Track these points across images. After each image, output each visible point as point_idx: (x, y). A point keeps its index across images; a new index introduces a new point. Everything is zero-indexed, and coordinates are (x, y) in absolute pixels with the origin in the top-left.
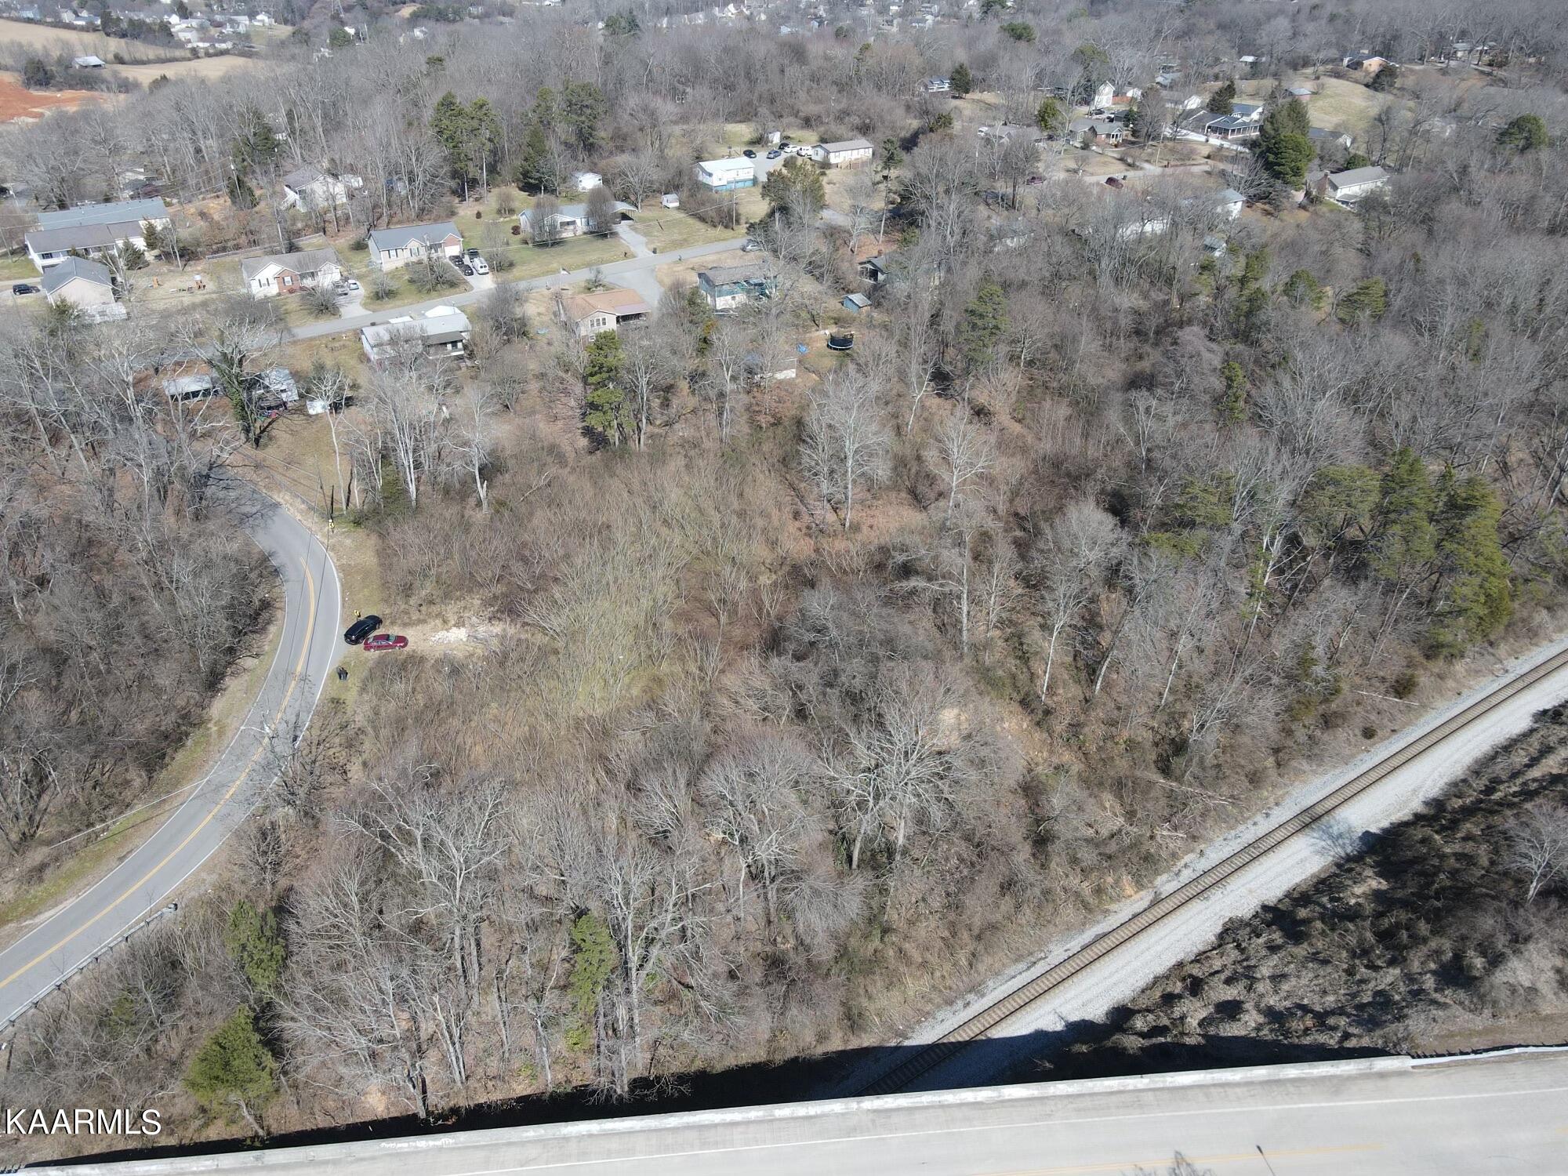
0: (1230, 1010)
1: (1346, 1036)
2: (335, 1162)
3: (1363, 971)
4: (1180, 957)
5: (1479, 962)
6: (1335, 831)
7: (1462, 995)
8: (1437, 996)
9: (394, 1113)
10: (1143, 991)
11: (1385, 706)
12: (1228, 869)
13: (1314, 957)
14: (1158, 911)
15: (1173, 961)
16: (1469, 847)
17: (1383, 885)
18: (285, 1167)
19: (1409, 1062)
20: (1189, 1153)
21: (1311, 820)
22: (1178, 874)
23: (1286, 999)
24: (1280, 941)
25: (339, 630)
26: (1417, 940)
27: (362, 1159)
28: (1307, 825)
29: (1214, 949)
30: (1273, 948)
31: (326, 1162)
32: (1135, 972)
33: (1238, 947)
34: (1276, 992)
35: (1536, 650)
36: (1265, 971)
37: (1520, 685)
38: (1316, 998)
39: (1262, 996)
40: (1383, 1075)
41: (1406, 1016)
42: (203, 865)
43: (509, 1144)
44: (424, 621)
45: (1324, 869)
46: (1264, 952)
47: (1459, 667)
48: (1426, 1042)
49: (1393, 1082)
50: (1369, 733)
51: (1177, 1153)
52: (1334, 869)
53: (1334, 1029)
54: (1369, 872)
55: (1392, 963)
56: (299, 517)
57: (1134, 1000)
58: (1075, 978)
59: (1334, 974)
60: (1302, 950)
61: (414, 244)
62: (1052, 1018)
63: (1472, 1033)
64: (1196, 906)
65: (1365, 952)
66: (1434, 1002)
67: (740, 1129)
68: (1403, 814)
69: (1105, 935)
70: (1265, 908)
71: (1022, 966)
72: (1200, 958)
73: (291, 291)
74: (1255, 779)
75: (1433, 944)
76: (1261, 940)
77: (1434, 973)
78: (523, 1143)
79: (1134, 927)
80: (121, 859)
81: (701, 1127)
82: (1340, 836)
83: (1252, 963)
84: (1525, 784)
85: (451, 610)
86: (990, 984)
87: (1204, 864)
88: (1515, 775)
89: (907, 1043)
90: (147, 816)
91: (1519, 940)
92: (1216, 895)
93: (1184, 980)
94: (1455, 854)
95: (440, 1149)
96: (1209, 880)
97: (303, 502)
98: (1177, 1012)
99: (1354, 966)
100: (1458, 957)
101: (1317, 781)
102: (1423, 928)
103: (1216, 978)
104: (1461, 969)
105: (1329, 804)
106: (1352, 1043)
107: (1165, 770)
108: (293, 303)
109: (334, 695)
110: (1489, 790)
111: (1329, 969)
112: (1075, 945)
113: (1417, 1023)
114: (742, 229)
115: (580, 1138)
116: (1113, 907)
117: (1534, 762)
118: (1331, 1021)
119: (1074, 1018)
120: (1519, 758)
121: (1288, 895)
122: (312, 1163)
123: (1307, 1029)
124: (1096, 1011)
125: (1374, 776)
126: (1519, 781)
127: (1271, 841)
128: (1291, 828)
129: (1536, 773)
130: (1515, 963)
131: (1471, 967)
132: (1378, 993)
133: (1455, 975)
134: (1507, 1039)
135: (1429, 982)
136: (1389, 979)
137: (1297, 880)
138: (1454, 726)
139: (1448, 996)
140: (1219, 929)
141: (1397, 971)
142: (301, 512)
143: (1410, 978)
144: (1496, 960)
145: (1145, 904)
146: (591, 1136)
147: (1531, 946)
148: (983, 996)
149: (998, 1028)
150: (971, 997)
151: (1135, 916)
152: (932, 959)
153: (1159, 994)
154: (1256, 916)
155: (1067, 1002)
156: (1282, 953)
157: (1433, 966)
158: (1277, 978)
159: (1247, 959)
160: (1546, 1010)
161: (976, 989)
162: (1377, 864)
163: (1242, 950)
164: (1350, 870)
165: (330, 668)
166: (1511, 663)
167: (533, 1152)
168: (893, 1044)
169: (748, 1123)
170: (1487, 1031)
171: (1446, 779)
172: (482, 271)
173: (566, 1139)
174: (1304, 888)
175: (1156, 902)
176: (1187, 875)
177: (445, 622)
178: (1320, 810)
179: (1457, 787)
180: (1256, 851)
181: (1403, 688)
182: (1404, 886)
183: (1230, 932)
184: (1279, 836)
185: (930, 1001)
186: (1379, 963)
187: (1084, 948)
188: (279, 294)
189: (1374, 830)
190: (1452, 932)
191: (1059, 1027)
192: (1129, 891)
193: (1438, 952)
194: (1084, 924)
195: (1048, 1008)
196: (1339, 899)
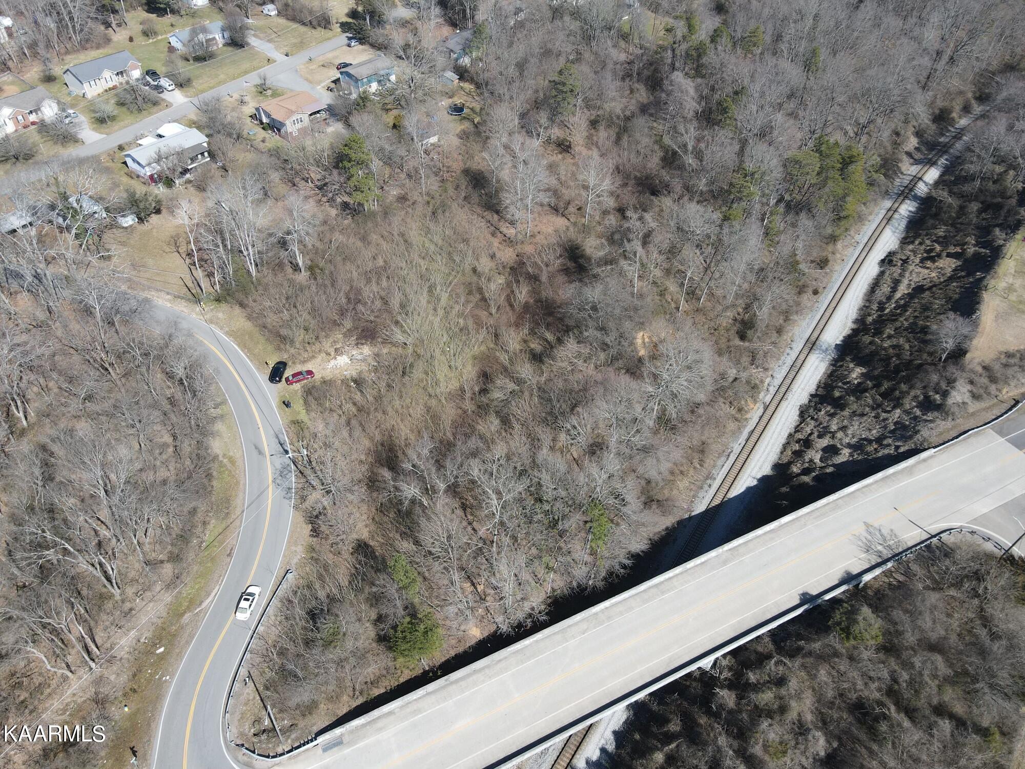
0: (832, 450)
1: (897, 447)
2: (488, 667)
3: (884, 415)
4: (788, 431)
5: (937, 397)
6: (824, 348)
7: (936, 414)
8: (925, 417)
9: (486, 634)
10: (782, 453)
11: (817, 276)
12: (788, 381)
13: (854, 413)
14: (769, 412)
15: (786, 435)
16: (894, 341)
17: (864, 370)
18: (462, 679)
19: (933, 450)
20: (870, 521)
21: (812, 345)
22: (768, 390)
23: (853, 437)
24: (832, 411)
25: (262, 378)
26: (904, 394)
27: (500, 661)
28: (811, 348)
29: (801, 423)
30: (832, 415)
31: (483, 669)
32: (773, 445)
33: (812, 418)
34: (847, 435)
35: (865, 228)
36: (834, 428)
37: (867, 249)
38: (867, 433)
39: (841, 439)
40: (925, 460)
41: (919, 431)
42: (289, 542)
43: (569, 626)
44: (313, 357)
45: (827, 370)
46: (827, 418)
47: (839, 245)
48: (934, 440)
49: (930, 461)
50: (816, 292)
51: (865, 523)
52: (831, 367)
53: (889, 445)
54: (851, 365)
55: (894, 408)
56: (169, 305)
57: (780, 459)
58: (751, 457)
59: (868, 420)
60: (846, 413)
61: (107, 74)
62: (750, 479)
63: (949, 430)
64: (784, 404)
65: (879, 406)
66: (926, 421)
67: (675, 579)
68: (846, 331)
69: (753, 431)
70: (811, 395)
71: (723, 459)
72: (798, 429)
73: (25, 127)
74: (779, 331)
75: (913, 393)
76: (822, 413)
77: (917, 407)
78: (577, 624)
79: (763, 423)
80: (229, 555)
81: (656, 586)
82: (827, 349)
83: (825, 424)
84: (896, 302)
85: (327, 345)
86: (714, 472)
87: (777, 382)
88: (889, 298)
89: (693, 514)
90: (224, 526)
91: (951, 382)
92: (790, 395)
93: (797, 442)
94: (891, 346)
95: (537, 641)
96: (783, 389)
97: (168, 294)
98: (807, 459)
99: (878, 413)
100: (927, 397)
101: (804, 324)
102: (904, 387)
103: (812, 437)
104: (930, 402)
105: (815, 335)
106: (902, 450)
107: (743, 337)
108: (33, 135)
109: (290, 418)
110: (881, 308)
111: (865, 418)
112: (742, 440)
113: (925, 432)
114: (337, 28)
115: (602, 611)
116: (748, 416)
117: (894, 289)
118: (885, 442)
119: (759, 476)
120: (885, 289)
121: (818, 387)
122: (475, 672)
123: (875, 449)
124: (767, 470)
125: (827, 314)
126: (893, 301)
127: (800, 362)
128: (805, 352)
129: (898, 295)
130: (954, 393)
131: (935, 400)
132: (896, 423)
133: (928, 405)
134: (963, 429)
135: (918, 412)
136: (897, 415)
137: (819, 378)
138: (849, 278)
139: (930, 416)
140: (798, 413)
141: (898, 411)
142: (170, 301)
143: (907, 412)
144: (945, 394)
145: (761, 410)
146: (606, 608)
147: (957, 383)
148: (715, 479)
149: (730, 492)
150: (709, 482)
151: (761, 417)
152: (684, 468)
153: (790, 453)
154: (810, 401)
155: (753, 469)
156: (838, 417)
157: (914, 404)
158: (843, 428)
159: (821, 424)
160: (971, 410)
161: (710, 477)
162: (853, 360)
163: (816, 420)
164: (841, 366)
165: (274, 403)
166: (857, 237)
167: (584, 626)
168: (687, 516)
169: (677, 575)
170: (954, 427)
171: (856, 308)
172: (170, 88)
173: (596, 614)
174: (823, 381)
175: (766, 408)
176: (772, 390)
177: (328, 354)
178: (813, 339)
179: (864, 311)
180: (796, 368)
181: (823, 263)
182: (875, 369)
183: (803, 413)
184: (802, 357)
185: (691, 490)
186: (888, 409)
187: (747, 440)
188: (16, 131)
189: (838, 342)
190: (919, 385)
191: (755, 483)
192: (752, 406)
193: (916, 397)
194: (739, 429)
195: (746, 476)
196: (848, 382)
